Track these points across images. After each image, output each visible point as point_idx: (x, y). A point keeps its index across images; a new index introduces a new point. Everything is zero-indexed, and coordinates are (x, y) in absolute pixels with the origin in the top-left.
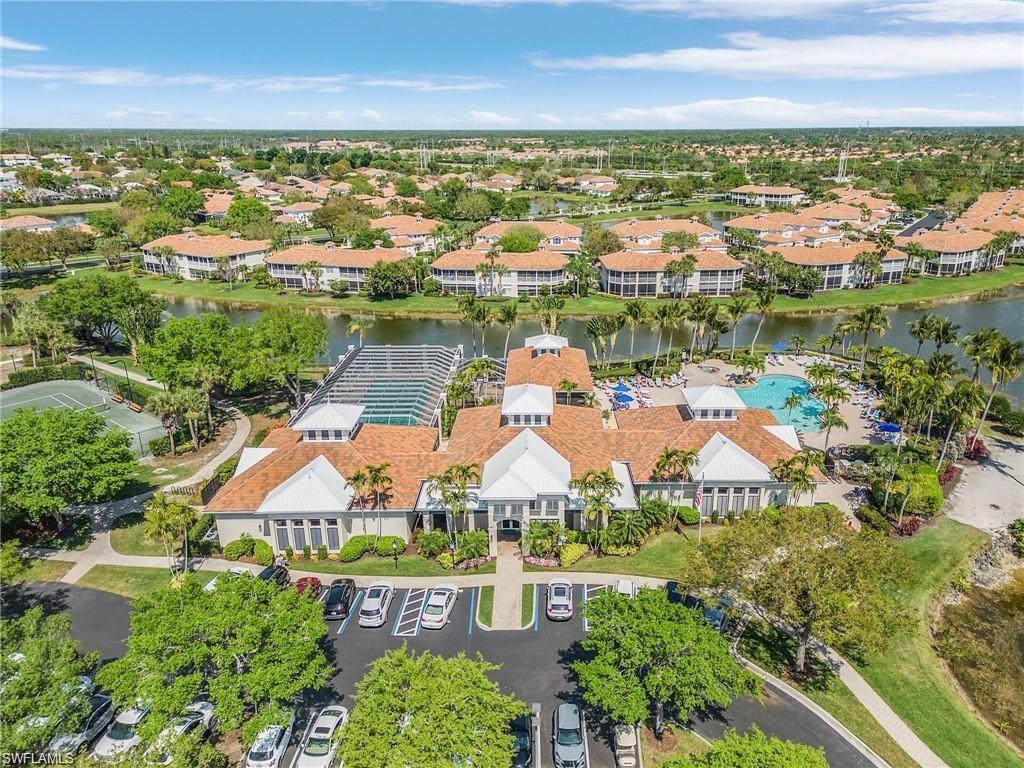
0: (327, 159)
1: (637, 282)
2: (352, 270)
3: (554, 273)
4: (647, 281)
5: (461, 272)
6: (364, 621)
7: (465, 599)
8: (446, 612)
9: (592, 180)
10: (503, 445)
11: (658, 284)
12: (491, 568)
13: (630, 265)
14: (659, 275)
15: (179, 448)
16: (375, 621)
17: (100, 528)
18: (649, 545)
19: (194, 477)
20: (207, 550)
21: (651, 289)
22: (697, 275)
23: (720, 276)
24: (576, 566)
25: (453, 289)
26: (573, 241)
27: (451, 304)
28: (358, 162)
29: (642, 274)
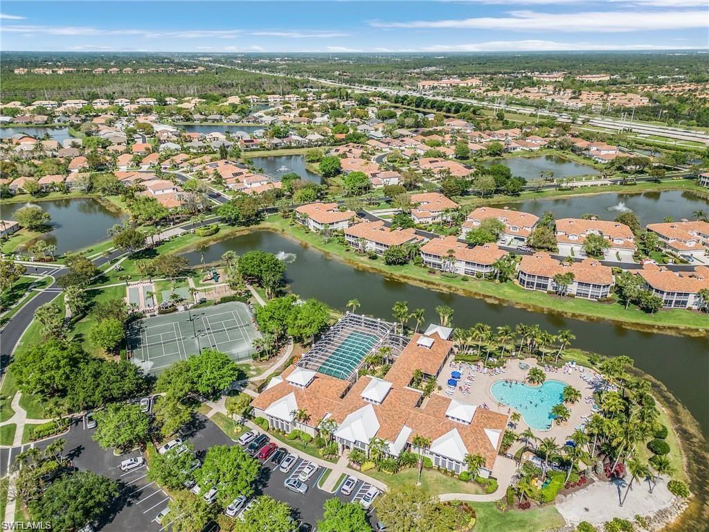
0: (435, 105)
1: (536, 281)
2: (381, 245)
3: (487, 266)
4: (542, 282)
5: (435, 256)
6: (281, 469)
7: (320, 470)
8: (308, 476)
9: (599, 148)
10: (358, 409)
11: (549, 284)
12: (335, 461)
13: (533, 270)
14: (550, 280)
15: (262, 359)
16: (284, 471)
17: (224, 394)
18: (402, 472)
19: (261, 376)
20: (250, 417)
21: (545, 286)
22: (575, 284)
23: (591, 287)
24: (367, 472)
25: (430, 263)
26: (527, 229)
27: (424, 274)
28: (453, 109)
29: (540, 277)
